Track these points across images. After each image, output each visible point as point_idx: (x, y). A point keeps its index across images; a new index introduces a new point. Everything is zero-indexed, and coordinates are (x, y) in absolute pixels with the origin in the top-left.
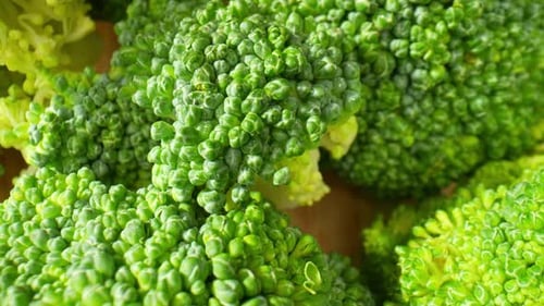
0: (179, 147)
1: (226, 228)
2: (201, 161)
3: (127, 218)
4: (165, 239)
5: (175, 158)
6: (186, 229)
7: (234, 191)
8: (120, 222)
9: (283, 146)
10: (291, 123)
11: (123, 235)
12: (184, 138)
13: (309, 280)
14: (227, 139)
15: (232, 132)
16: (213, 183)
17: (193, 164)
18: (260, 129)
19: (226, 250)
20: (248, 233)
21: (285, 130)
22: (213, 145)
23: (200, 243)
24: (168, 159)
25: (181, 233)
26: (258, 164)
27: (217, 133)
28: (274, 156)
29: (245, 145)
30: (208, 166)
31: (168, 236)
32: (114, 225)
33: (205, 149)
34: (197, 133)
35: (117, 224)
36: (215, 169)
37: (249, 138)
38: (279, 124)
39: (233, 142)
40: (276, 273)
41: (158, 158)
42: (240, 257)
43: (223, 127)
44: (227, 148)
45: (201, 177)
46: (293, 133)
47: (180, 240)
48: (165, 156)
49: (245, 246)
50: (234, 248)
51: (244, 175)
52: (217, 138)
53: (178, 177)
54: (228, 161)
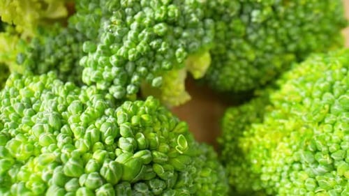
0: (98, 57)
1: (131, 109)
2: (111, 66)
3: (72, 99)
4: (93, 112)
5: (96, 64)
6: (107, 108)
7: (129, 87)
8: (68, 101)
9: (160, 63)
10: (166, 51)
11: (69, 108)
12: (102, 51)
13: (180, 146)
14: (127, 55)
15: (130, 51)
16: (117, 81)
17: (106, 67)
18: (147, 51)
19: (129, 121)
20: (145, 113)
21: (163, 54)
22: (119, 57)
23: (115, 116)
24: (92, 65)
25: (104, 110)
26: (144, 72)
27: (122, 51)
28: (154, 69)
29: (138, 60)
30: (115, 70)
31: (96, 111)
32: (64, 103)
33: (114, 59)
34: (110, 50)
35: (66, 102)
36: (118, 72)
37: (140, 56)
38: (160, 50)
39: (130, 57)
40: (159, 138)
41: (86, 63)
42: (138, 126)
43: (126, 48)
44: (127, 61)
45: (110, 76)
46: (167, 56)
47: (103, 114)
48: (90, 62)
49: (141, 120)
50: (134, 120)
51: (135, 78)
52: (121, 54)
53: (96, 75)
54: (127, 68)
